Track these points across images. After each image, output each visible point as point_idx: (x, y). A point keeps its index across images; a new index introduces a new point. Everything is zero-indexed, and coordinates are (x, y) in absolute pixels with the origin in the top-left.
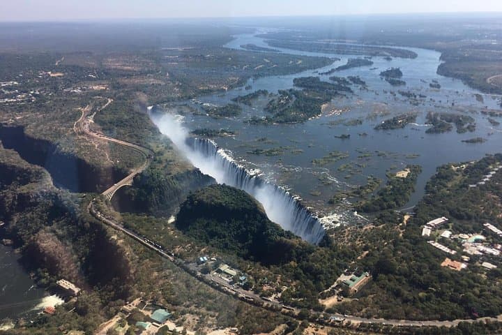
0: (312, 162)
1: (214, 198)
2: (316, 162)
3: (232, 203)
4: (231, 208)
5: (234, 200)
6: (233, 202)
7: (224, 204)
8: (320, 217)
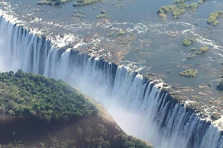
0: (159, 12)
1: (12, 102)
2: (165, 12)
3: (47, 108)
4: (49, 117)
5: (49, 101)
6: (49, 104)
7: (34, 112)
8: (214, 118)
